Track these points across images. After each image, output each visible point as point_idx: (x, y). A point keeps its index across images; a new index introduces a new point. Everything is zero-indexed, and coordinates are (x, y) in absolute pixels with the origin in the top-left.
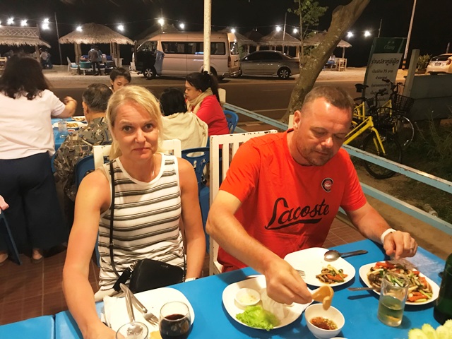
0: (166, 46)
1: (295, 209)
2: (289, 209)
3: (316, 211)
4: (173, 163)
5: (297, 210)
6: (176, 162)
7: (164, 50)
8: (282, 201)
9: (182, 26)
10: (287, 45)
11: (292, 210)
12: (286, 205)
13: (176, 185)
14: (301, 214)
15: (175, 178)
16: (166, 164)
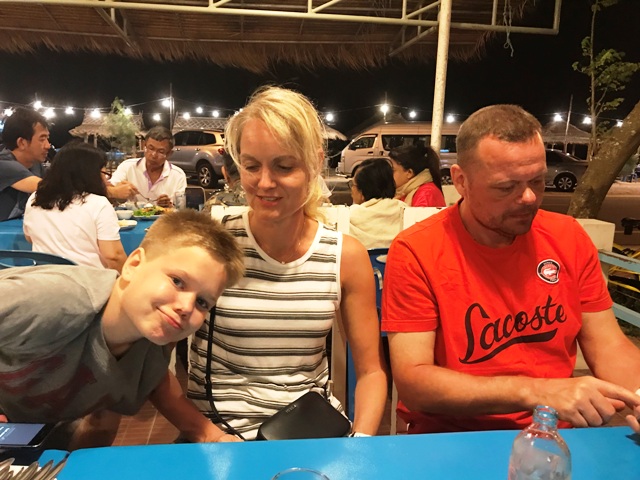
0: (388, 140)
1: (503, 320)
2: (493, 320)
3: (540, 319)
4: (336, 244)
5: (507, 320)
6: (340, 242)
7: (384, 147)
8: (477, 308)
9: (413, 114)
10: (571, 142)
11: (498, 322)
12: (485, 315)
13: (334, 280)
14: (516, 326)
15: (334, 269)
16: (321, 242)
